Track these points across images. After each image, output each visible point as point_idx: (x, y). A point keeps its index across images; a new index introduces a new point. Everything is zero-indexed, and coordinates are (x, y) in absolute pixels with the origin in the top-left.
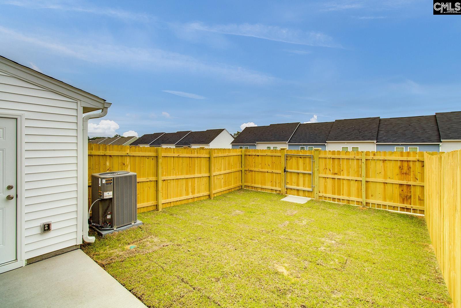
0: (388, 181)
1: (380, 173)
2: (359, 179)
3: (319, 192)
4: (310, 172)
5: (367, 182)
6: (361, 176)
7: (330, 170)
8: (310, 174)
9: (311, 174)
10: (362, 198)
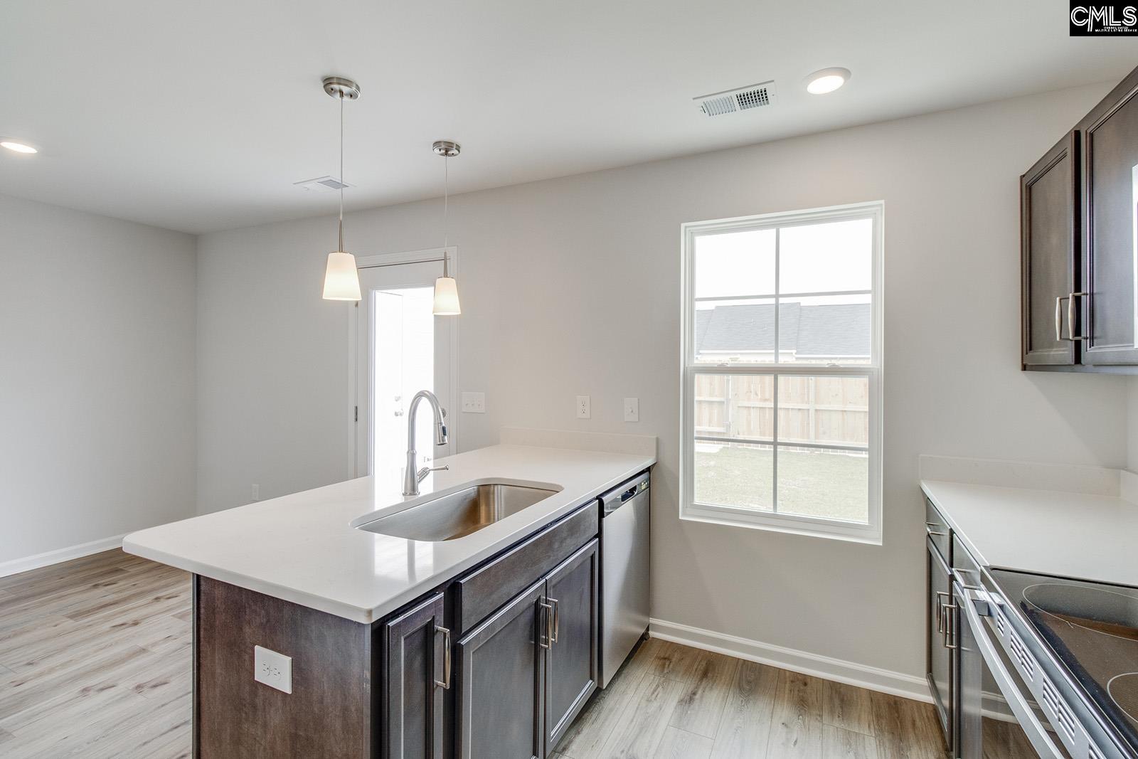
0: (850, 407)
1: (837, 395)
2: (805, 406)
3: (739, 434)
4: (722, 399)
5: (816, 410)
6: (808, 402)
7: (757, 394)
8: (721, 403)
9: (724, 402)
10: (808, 438)
